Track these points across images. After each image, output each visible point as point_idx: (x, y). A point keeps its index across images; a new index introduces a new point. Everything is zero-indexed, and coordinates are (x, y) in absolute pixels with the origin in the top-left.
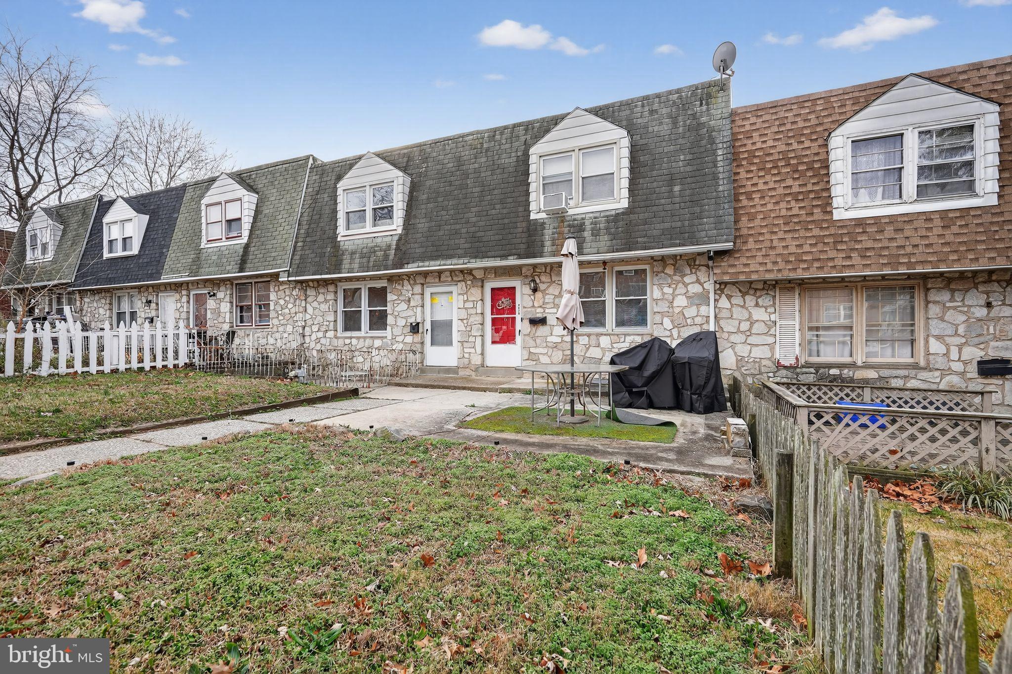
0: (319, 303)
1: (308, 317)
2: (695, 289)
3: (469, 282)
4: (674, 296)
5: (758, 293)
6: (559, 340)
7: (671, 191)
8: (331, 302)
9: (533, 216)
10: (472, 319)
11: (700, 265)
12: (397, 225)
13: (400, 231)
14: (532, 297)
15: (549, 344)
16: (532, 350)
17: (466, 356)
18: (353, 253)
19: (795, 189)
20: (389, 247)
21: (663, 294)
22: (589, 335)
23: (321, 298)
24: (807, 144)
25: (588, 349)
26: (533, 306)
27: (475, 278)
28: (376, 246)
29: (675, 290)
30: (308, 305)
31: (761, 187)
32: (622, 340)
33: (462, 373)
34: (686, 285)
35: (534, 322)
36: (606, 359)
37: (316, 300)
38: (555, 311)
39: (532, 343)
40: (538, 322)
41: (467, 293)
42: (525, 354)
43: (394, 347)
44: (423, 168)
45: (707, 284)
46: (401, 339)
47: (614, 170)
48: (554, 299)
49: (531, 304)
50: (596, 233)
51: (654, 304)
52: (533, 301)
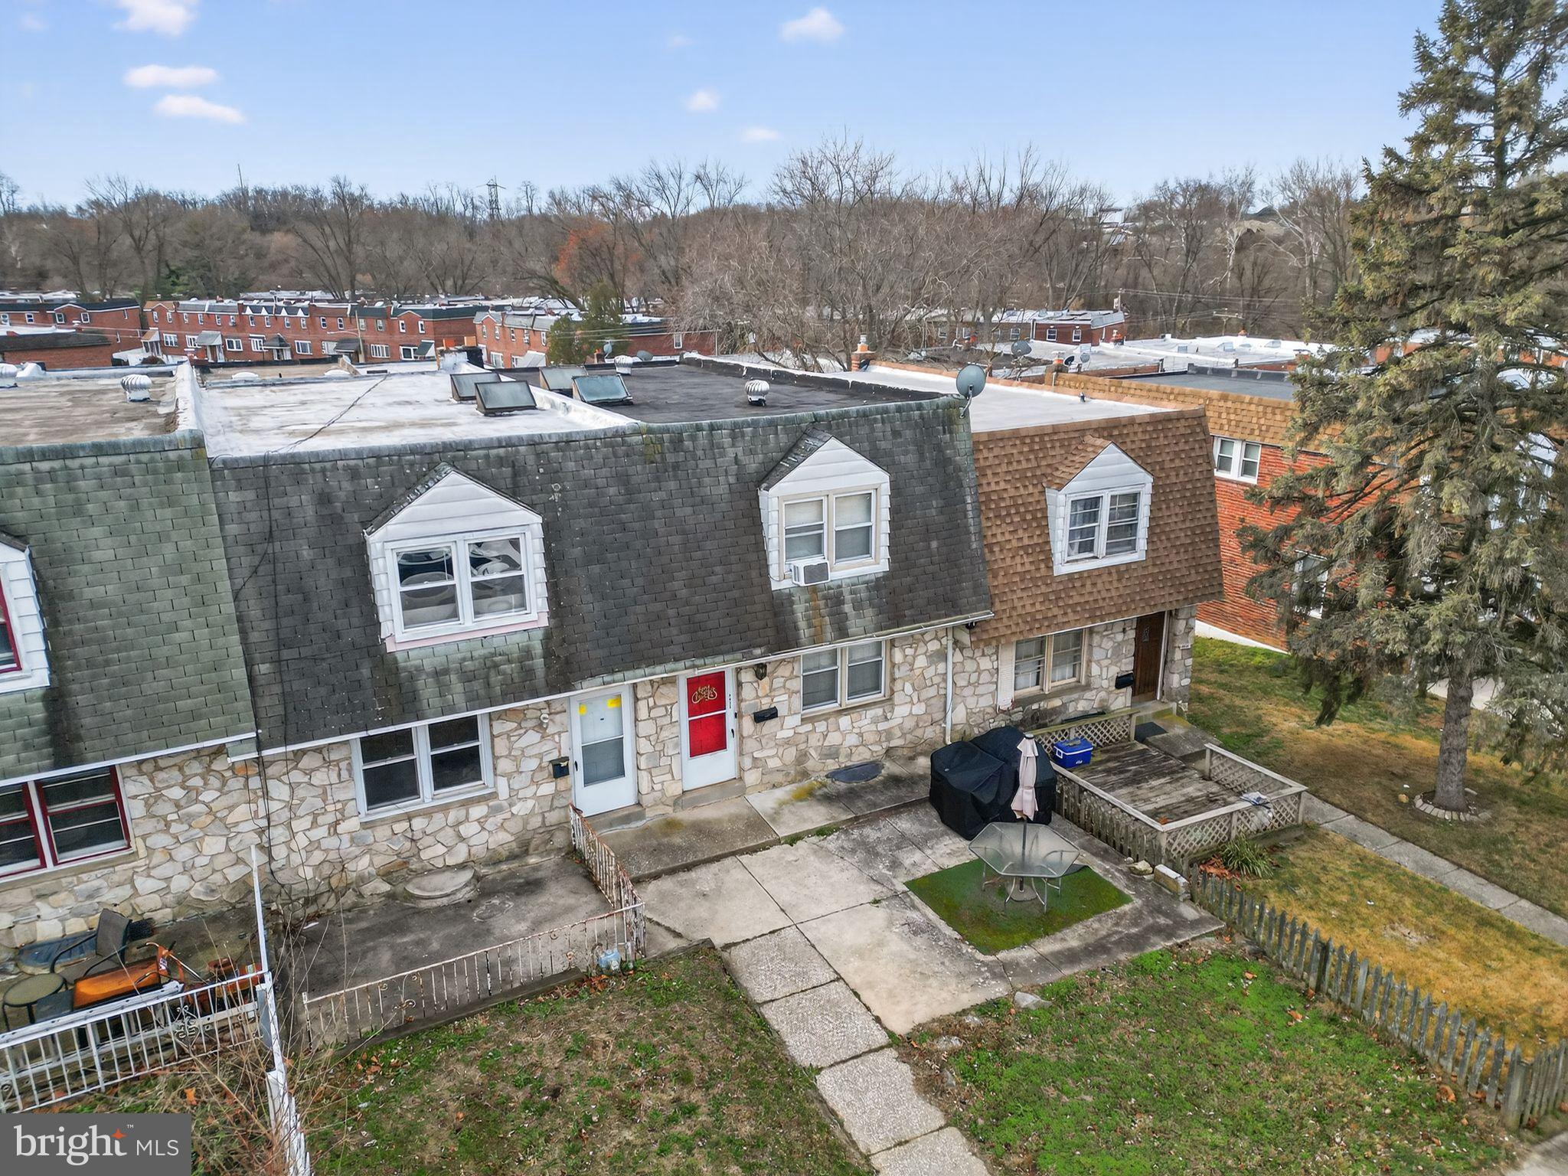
0: (309, 772)
1: (274, 806)
2: (933, 646)
4: (914, 657)
5: (987, 645)
6: (790, 733)
7: (929, 547)
8: (343, 765)
9: (775, 586)
10: (663, 734)
12: (536, 612)
13: (544, 622)
14: (756, 685)
15: (779, 742)
16: (756, 755)
17: (657, 787)
18: (439, 674)
19: (1026, 542)
20: (527, 653)
21: (906, 656)
22: (827, 716)
24: (1031, 489)
25: (825, 737)
26: (758, 697)
28: (494, 654)
29: (916, 650)
30: (272, 784)
31: (1000, 538)
33: (651, 814)
34: (926, 643)
35: (762, 717)
36: (847, 744)
37: (296, 768)
38: (786, 697)
39: (756, 745)
40: (764, 716)
41: (653, 696)
42: (747, 762)
43: (515, 810)
44: (553, 492)
45: (944, 641)
46: (529, 792)
47: (873, 524)
48: (785, 682)
49: (754, 695)
50: (858, 605)
51: (896, 669)
52: (757, 690)
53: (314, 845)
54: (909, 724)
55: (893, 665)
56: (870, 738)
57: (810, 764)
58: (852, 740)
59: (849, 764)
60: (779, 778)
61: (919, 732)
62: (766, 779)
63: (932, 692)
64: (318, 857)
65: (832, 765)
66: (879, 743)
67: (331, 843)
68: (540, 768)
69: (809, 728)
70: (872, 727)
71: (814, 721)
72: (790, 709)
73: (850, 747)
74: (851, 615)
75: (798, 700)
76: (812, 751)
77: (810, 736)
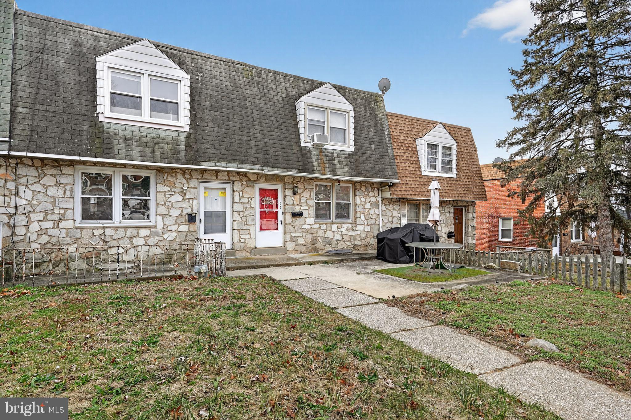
0: (46, 187)
1: (21, 202)
2: (373, 199)
3: (244, 183)
4: (365, 203)
5: (395, 204)
6: (309, 227)
8: (68, 187)
9: (303, 144)
10: (247, 213)
11: (375, 188)
12: (183, 122)
13: (187, 129)
14: (293, 198)
15: (303, 230)
16: (293, 234)
17: (242, 240)
18: (127, 140)
20: (176, 141)
21: (361, 201)
22: (326, 224)
23: (48, 180)
24: (410, 138)
25: (325, 232)
26: (293, 204)
27: (249, 180)
28: (158, 138)
29: (366, 199)
30: (22, 188)
31: (399, 154)
32: (343, 226)
33: (238, 255)
34: (370, 197)
35: (295, 215)
36: (335, 238)
37: (38, 182)
38: (307, 208)
39: (293, 230)
40: (297, 215)
41: (242, 191)
42: (288, 238)
43: (165, 236)
44: (198, 76)
45: (377, 198)
46: (174, 228)
47: (346, 128)
48: (307, 200)
49: (292, 203)
50: (341, 163)
51: (357, 207)
52: (293, 201)
53: (42, 232)
54: (363, 235)
55: (356, 205)
56: (346, 238)
57: (318, 245)
58: (338, 237)
59: (336, 249)
60: (303, 248)
61: (367, 240)
62: (297, 248)
63: (373, 221)
64: (44, 239)
65: (328, 248)
66: (350, 241)
67: (55, 232)
68: (181, 215)
69: (318, 226)
70: (347, 233)
71: (320, 224)
72: (309, 215)
73: (337, 240)
74: (338, 166)
75: (313, 212)
76: (319, 238)
77: (318, 231)
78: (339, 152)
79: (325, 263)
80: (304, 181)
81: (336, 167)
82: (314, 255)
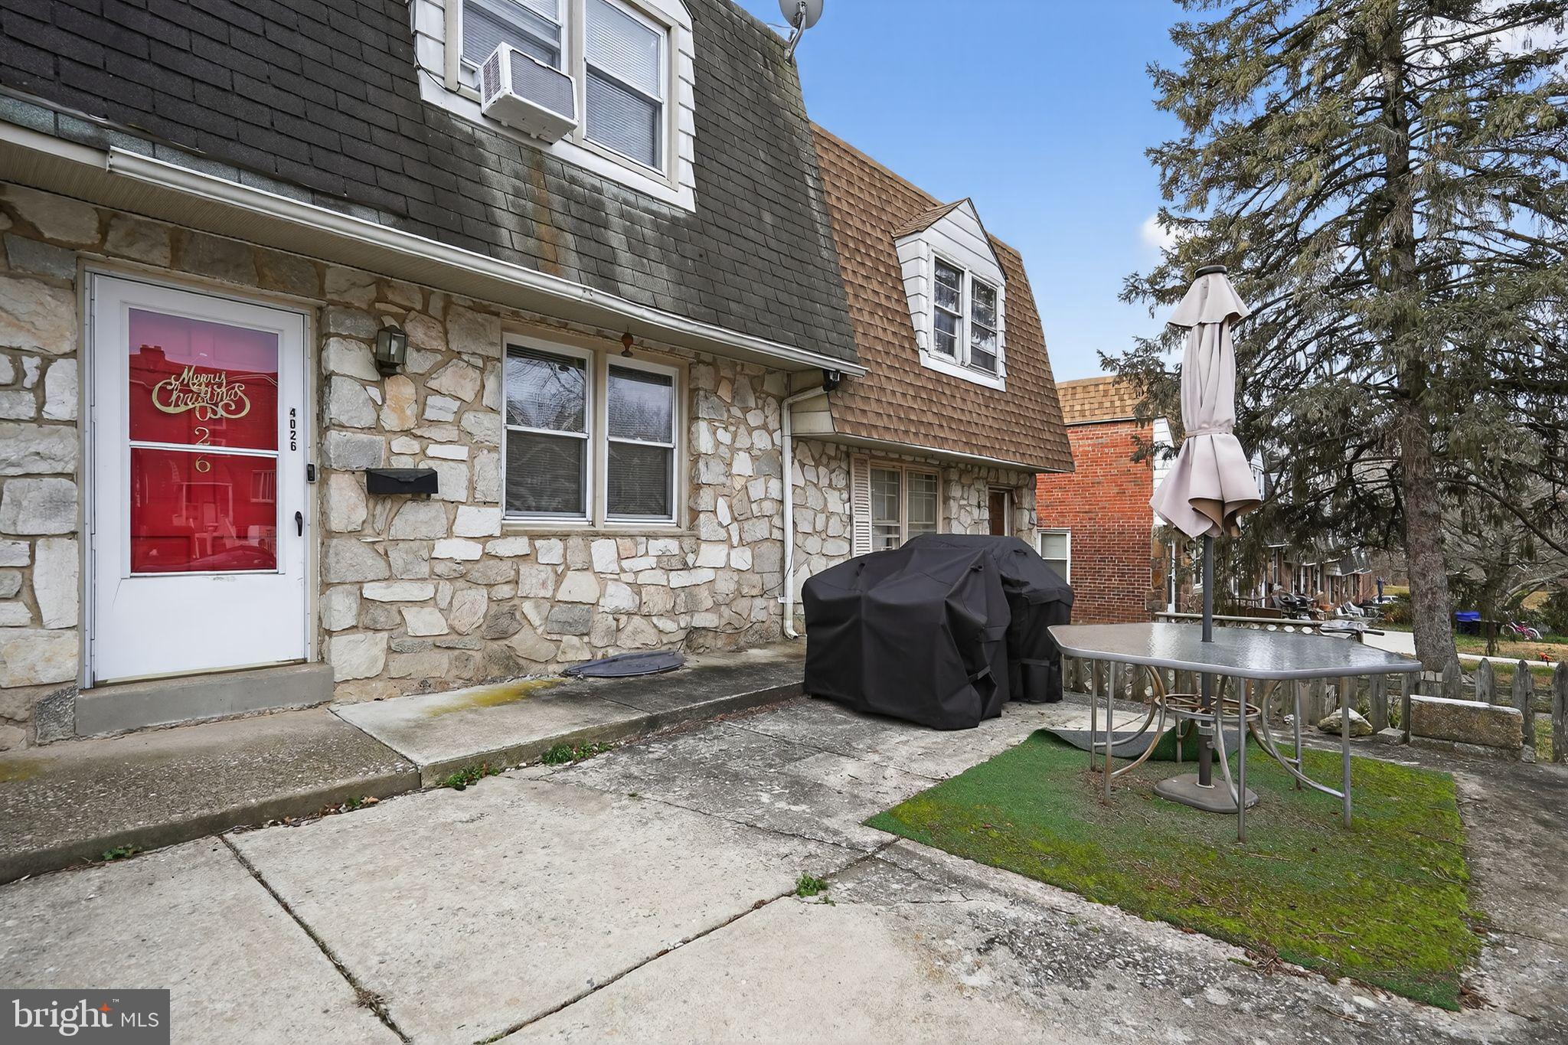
2: (761, 441)
4: (733, 450)
6: (474, 551)
9: (432, 95)
11: (769, 395)
14: (374, 392)
15: (440, 568)
16: (371, 591)
19: (883, 300)
21: (717, 443)
22: (564, 536)
24: (878, 233)
25: (559, 578)
26: (377, 428)
29: (734, 437)
31: (851, 277)
32: (642, 550)
34: (750, 430)
35: (390, 485)
36: (608, 603)
38: (462, 452)
39: (373, 565)
40: (399, 486)
42: (343, 609)
45: (777, 435)
47: (662, 97)
48: (459, 414)
49: (368, 418)
50: (637, 246)
51: (701, 465)
52: (378, 408)
54: (726, 585)
55: (696, 457)
56: (657, 601)
57: (524, 642)
58: (619, 597)
59: (612, 652)
60: (439, 664)
61: (742, 605)
62: (400, 665)
63: (760, 529)
65: (576, 651)
66: (672, 613)
69: (520, 546)
70: (659, 577)
71: (533, 536)
72: (472, 487)
73: (616, 614)
74: (624, 256)
75: (494, 473)
76: (528, 607)
77: (524, 569)
78: (631, 198)
79: (556, 753)
80: (446, 310)
81: (613, 261)
82: (498, 702)
